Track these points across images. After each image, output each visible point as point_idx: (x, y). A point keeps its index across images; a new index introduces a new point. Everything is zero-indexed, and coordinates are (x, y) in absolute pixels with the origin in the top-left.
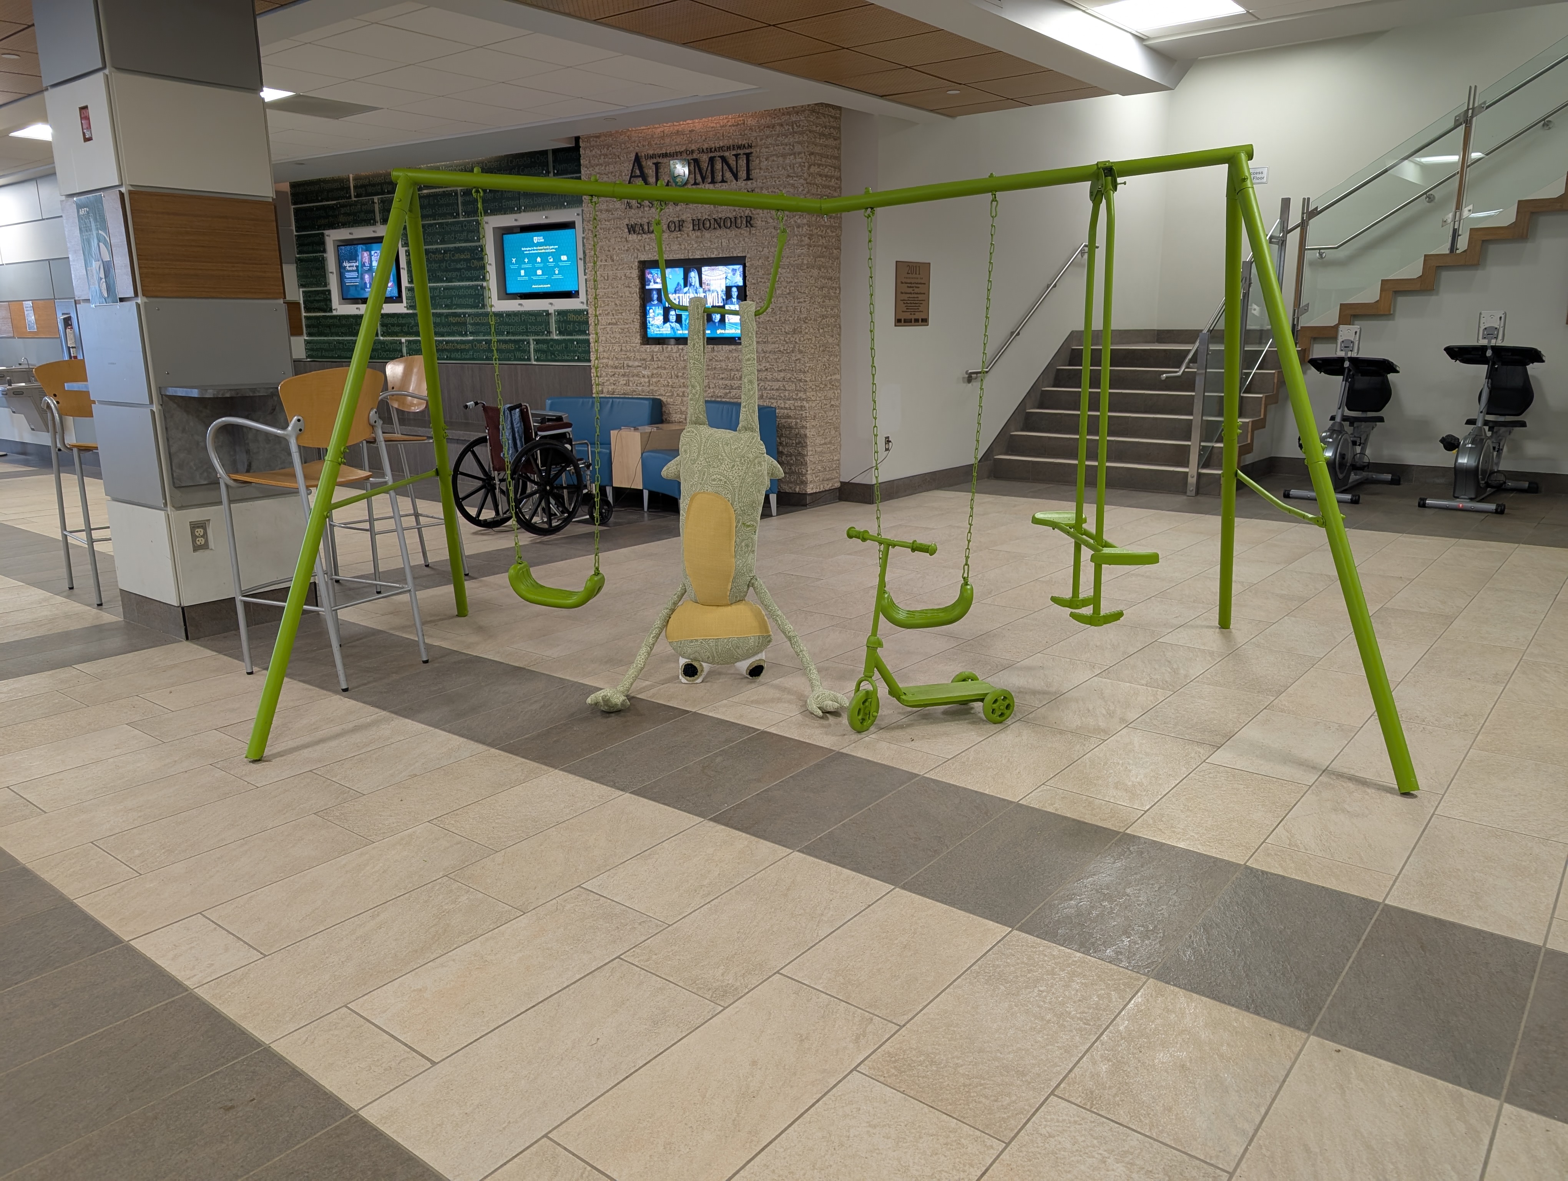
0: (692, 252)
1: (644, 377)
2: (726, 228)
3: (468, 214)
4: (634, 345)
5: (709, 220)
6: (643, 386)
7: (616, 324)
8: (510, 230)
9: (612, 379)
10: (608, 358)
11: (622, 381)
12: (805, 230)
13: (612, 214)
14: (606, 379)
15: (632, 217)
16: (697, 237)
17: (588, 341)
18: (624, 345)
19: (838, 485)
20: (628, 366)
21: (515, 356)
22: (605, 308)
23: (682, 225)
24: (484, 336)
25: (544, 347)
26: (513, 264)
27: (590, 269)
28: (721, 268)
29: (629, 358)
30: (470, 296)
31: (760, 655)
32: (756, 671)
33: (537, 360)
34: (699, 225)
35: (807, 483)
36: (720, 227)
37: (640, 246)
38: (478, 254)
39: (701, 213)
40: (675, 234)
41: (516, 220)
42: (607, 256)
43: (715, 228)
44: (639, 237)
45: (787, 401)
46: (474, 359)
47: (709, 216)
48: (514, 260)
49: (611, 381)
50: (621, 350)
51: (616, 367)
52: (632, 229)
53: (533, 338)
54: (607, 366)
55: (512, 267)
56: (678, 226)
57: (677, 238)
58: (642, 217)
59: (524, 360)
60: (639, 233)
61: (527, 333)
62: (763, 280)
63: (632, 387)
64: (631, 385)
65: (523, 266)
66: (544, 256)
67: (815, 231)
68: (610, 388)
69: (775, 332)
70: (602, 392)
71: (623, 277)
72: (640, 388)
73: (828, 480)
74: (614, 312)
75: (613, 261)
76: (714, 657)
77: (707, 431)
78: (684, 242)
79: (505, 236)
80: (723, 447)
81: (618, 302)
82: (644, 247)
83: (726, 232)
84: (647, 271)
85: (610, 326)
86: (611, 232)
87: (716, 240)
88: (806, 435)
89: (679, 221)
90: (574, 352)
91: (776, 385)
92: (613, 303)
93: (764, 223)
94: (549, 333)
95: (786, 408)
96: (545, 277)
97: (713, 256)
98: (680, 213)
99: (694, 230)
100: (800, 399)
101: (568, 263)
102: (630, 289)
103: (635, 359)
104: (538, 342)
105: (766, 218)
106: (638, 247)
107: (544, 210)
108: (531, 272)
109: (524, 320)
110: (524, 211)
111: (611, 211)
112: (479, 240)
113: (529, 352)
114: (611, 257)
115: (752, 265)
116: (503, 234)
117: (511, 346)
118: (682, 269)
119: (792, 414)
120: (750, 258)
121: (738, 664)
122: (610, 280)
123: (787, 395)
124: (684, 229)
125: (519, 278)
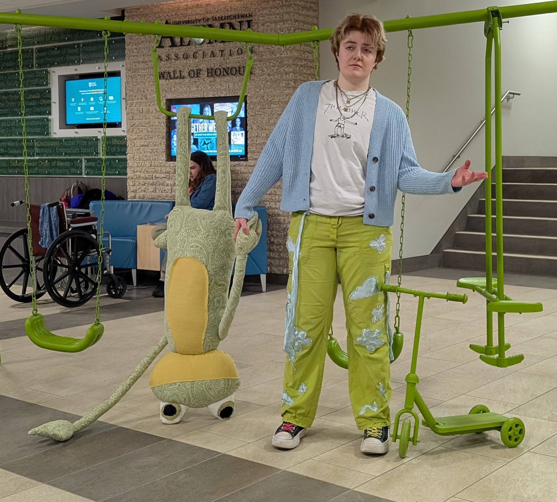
0: (207, 93)
1: (167, 185)
2: (232, 75)
3: (40, 65)
4: (161, 161)
5: (220, 69)
6: (167, 192)
7: (147, 146)
8: (71, 78)
9: (143, 188)
10: (141, 172)
11: (151, 189)
12: (291, 76)
13: (147, 65)
14: (138, 187)
15: (162, 67)
16: (211, 82)
17: (126, 160)
18: (153, 161)
20: (156, 177)
21: (70, 171)
22: (139, 134)
23: (199, 73)
24: (47, 156)
25: (93, 164)
26: (73, 102)
27: (129, 105)
28: (228, 104)
29: (156, 172)
30: (39, 126)
31: (229, 397)
32: (226, 413)
33: (87, 174)
34: (212, 73)
36: (228, 74)
37: (168, 89)
38: (46, 95)
39: (214, 64)
40: (193, 80)
41: (76, 70)
42: (142, 95)
43: (224, 75)
44: (167, 81)
45: (277, 203)
46: (38, 174)
47: (220, 66)
48: (73, 100)
49: (142, 189)
50: (151, 165)
51: (146, 179)
52: (162, 76)
53: (86, 157)
54: (139, 177)
55: (72, 104)
56: (197, 73)
57: (195, 82)
58: (169, 67)
59: (77, 174)
60: (167, 79)
61: (80, 154)
62: (260, 113)
63: (158, 193)
64: (157, 191)
65: (80, 104)
66: (96, 97)
67: (299, 77)
68: (141, 194)
70: (135, 197)
71: (154, 111)
72: (164, 194)
74: (146, 137)
75: (147, 99)
76: (189, 399)
77: (190, 210)
78: (201, 86)
79: (67, 82)
80: (201, 221)
81: (149, 130)
82: (171, 89)
83: (232, 78)
84: (172, 107)
85: (143, 147)
86: (146, 78)
87: (224, 84)
89: (197, 70)
90: (116, 168)
92: (146, 131)
93: (260, 71)
94: (97, 153)
95: (277, 209)
96: (96, 112)
97: (222, 96)
98: (198, 64)
99: (208, 76)
101: (114, 102)
102: (159, 120)
103: (161, 172)
104: (88, 160)
105: (262, 67)
106: (166, 89)
107: (97, 62)
108: (86, 108)
109: (79, 144)
110: (82, 63)
111: (146, 62)
112: (47, 84)
113: (81, 168)
114: (145, 96)
115: (251, 102)
116: (66, 80)
117: (68, 164)
118: (199, 105)
120: (250, 97)
121: (211, 406)
122: (144, 114)
123: (277, 198)
124: (201, 75)
125: (76, 113)
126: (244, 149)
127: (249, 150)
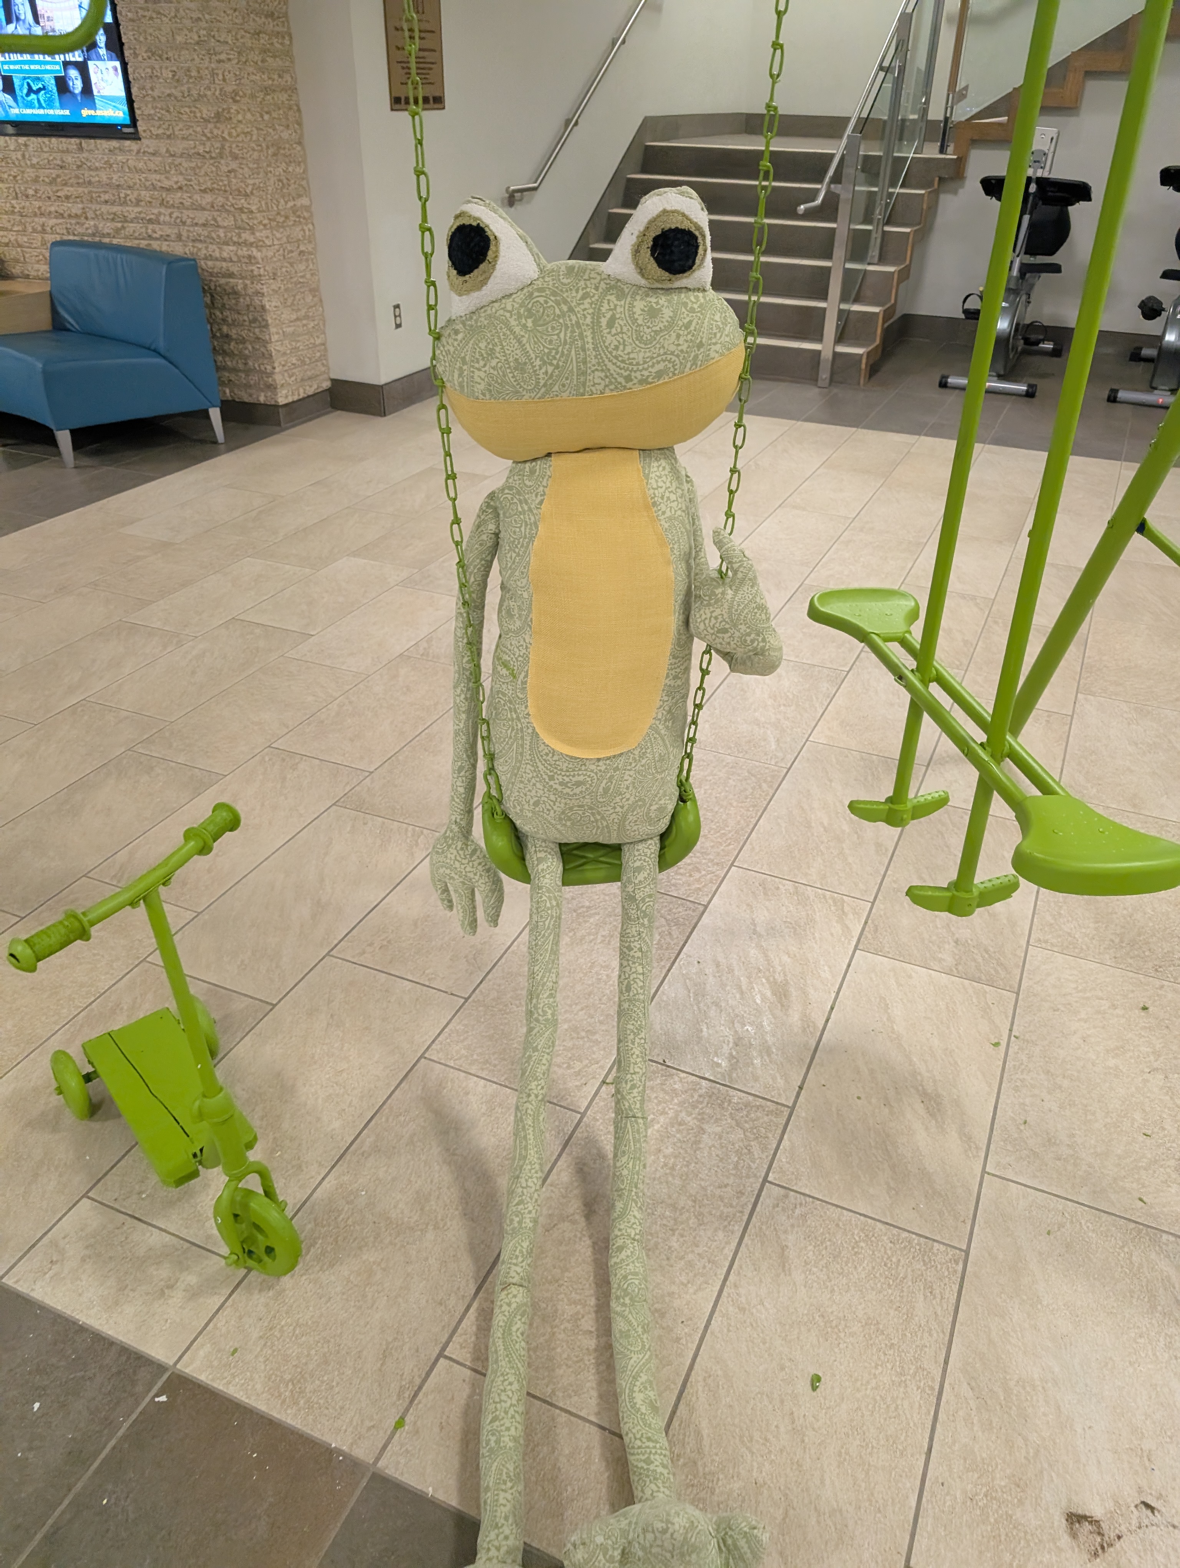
19: (326, 385)
35: (276, 388)
45: (225, 247)
62: (147, 14)
69: (185, 117)
73: (310, 378)
88: (263, 307)
91: (202, 217)
95: (224, 260)
100: (245, 243)
119: (235, 269)
123: (222, 235)
126: (126, 108)
127: (138, 112)
